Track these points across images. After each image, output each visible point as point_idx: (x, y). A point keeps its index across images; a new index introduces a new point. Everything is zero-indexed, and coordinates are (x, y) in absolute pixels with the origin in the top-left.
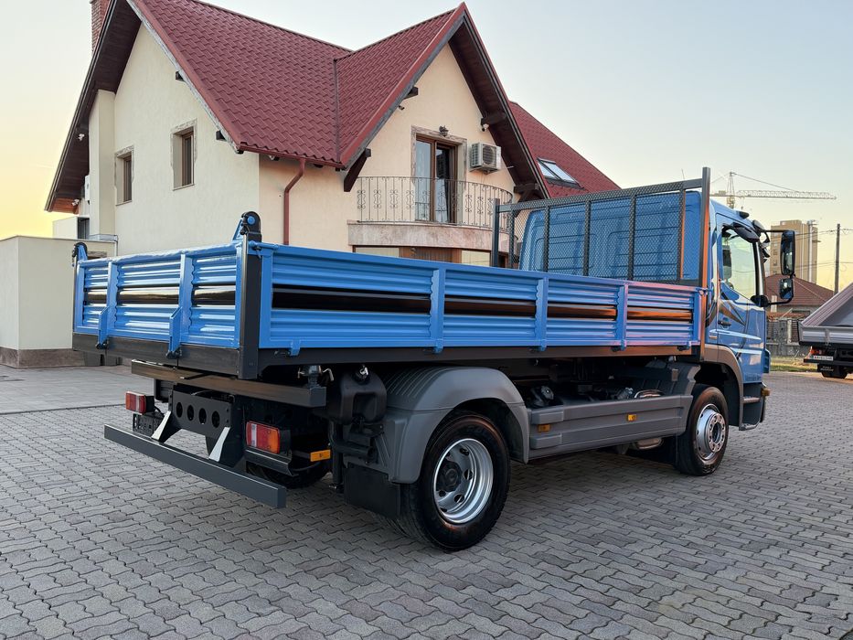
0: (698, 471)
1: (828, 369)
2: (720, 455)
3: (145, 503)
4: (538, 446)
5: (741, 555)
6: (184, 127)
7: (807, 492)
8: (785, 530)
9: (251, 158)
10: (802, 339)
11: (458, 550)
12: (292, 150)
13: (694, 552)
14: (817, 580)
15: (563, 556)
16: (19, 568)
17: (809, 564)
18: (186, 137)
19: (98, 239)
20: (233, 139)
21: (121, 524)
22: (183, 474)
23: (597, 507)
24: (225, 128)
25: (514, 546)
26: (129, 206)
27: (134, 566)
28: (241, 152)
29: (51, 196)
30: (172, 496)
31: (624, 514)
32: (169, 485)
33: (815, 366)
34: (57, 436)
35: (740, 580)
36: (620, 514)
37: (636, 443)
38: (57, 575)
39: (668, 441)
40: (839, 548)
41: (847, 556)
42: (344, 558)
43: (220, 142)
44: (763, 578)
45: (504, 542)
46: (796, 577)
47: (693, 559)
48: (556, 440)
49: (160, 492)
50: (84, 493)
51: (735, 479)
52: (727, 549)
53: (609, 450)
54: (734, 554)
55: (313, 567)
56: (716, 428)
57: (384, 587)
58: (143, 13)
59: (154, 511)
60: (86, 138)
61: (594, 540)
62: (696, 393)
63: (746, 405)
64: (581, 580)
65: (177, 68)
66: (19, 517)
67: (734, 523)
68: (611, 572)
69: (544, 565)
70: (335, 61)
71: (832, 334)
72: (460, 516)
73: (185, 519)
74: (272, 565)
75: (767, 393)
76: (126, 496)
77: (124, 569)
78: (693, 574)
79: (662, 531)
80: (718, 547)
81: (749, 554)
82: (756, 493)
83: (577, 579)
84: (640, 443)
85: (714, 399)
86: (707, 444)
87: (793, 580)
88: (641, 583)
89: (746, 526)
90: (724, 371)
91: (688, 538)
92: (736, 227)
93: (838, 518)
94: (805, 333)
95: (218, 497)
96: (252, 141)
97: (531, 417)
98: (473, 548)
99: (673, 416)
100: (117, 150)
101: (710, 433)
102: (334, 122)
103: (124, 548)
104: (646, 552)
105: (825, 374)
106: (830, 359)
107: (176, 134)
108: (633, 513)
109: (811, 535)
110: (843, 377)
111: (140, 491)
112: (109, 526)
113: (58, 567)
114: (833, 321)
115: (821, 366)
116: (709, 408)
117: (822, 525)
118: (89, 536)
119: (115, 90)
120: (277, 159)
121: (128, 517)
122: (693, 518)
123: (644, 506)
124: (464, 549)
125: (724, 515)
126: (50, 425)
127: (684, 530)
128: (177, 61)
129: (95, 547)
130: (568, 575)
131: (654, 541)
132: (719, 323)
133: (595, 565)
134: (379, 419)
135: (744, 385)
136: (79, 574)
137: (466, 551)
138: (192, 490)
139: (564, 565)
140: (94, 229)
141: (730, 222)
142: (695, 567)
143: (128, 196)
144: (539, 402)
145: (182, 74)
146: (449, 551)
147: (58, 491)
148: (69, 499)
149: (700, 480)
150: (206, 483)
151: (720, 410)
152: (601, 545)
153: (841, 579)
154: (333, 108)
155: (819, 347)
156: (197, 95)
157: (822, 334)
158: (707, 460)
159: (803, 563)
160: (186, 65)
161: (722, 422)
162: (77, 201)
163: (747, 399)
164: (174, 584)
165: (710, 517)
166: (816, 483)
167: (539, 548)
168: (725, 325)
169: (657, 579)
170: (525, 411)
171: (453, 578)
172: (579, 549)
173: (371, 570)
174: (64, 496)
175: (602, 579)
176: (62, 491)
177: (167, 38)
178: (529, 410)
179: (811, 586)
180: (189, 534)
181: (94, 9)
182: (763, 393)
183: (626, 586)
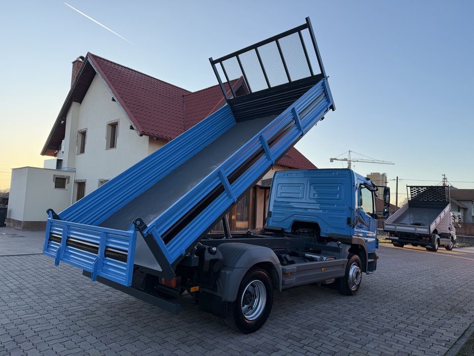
0: (349, 293)
1: (396, 243)
2: (358, 286)
3: (99, 305)
4: (286, 284)
5: (375, 336)
6: (113, 122)
7: (398, 304)
8: (391, 323)
9: (145, 139)
10: (385, 229)
11: (250, 333)
12: (165, 136)
13: (354, 334)
14: (409, 349)
15: (298, 335)
16: (46, 340)
17: (404, 341)
18: (114, 126)
19: (66, 170)
20: (138, 130)
21: (90, 316)
22: (114, 290)
23: (309, 311)
24: (134, 124)
25: (275, 330)
26: (82, 155)
27: (101, 339)
28: (141, 135)
29: (44, 148)
30: (112, 302)
31: (321, 314)
32: (109, 296)
33: (391, 241)
34: (49, 268)
35: (377, 349)
36: (319, 315)
37: (325, 281)
38: (65, 344)
39: (338, 280)
40: (416, 333)
41: (420, 337)
42: (199, 336)
43: (132, 130)
44: (386, 347)
45: (270, 329)
46: (399, 347)
47: (355, 338)
48: (292, 280)
49: (106, 299)
50: (69, 299)
51: (365, 297)
52: (368, 333)
53: (314, 284)
54: (372, 336)
55: (186, 340)
56: (357, 274)
57: (221, 351)
58: (98, 70)
59: (105, 310)
60: (65, 123)
61: (310, 328)
62: (349, 258)
63: (369, 263)
64: (308, 348)
65: (113, 96)
66: (40, 312)
67: (369, 320)
68: (320, 344)
69: (290, 340)
70: (183, 96)
71: (398, 227)
72: (251, 317)
73: (121, 314)
74: (166, 339)
75: (378, 258)
76: (89, 301)
77: (97, 340)
78: (356, 345)
79: (339, 323)
80: (365, 332)
81: (378, 336)
82: (375, 304)
83: (306, 347)
84: (326, 281)
85: (356, 260)
86: (353, 281)
87: (399, 349)
88: (334, 350)
89: (374, 321)
90: (360, 247)
91: (350, 327)
92: (365, 184)
93: (412, 318)
94: (386, 226)
95: (134, 303)
96: (146, 131)
97: (283, 269)
98: (257, 332)
99: (340, 269)
100: (79, 129)
101: (355, 276)
102: (183, 124)
103: (94, 329)
104: (334, 334)
105: (395, 245)
106: (397, 238)
107: (109, 124)
108: (324, 314)
109: (402, 326)
110: (402, 246)
111: (96, 299)
112: (84, 318)
113: (64, 339)
114: (397, 221)
115: (393, 241)
116: (354, 264)
117: (406, 321)
118: (76, 322)
119: (80, 102)
120: (157, 139)
121: (93, 313)
122: (350, 317)
123: (328, 310)
124: (252, 332)
125: (364, 315)
126: (44, 262)
127: (348, 323)
128: (113, 93)
129: (80, 328)
130: (302, 345)
131: (335, 328)
132: (359, 226)
133: (312, 341)
134: (219, 271)
135: (369, 254)
136: (76, 343)
137: (254, 333)
138: (121, 299)
139: (299, 340)
140: (65, 165)
141: (362, 182)
142: (356, 342)
143: (82, 151)
144: (285, 262)
145: (115, 98)
146: (246, 333)
147: (56, 298)
148: (62, 303)
149: (351, 298)
150: (126, 295)
151: (358, 265)
152: (314, 330)
153: (419, 348)
154: (183, 117)
155: (392, 233)
156: (122, 108)
157: (394, 227)
158: (353, 288)
159: (402, 340)
160: (118, 95)
161: (360, 271)
162: (57, 151)
163: (369, 260)
164: (122, 349)
165: (358, 316)
166: (400, 300)
167: (286, 332)
168: (361, 228)
169: (341, 348)
170: (281, 266)
171: (251, 347)
172: (304, 332)
173: (212, 342)
174: (60, 301)
175: (317, 347)
176: (58, 299)
177: (109, 82)
178: (282, 266)
179: (407, 351)
180: (124, 322)
181: (73, 66)
182: (376, 258)
183: (328, 351)
